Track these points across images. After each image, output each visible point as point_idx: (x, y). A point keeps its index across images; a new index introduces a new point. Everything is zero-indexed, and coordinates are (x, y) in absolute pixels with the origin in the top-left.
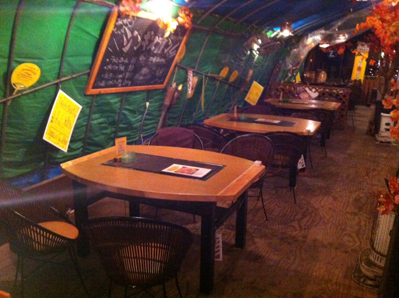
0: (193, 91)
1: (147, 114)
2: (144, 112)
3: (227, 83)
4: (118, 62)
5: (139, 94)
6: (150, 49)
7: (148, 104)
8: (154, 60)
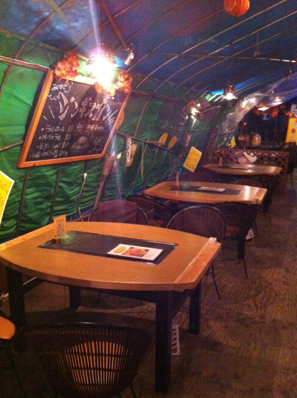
0: (132, 159)
1: (85, 186)
2: (82, 184)
3: (165, 150)
4: (54, 131)
5: (76, 165)
6: (88, 116)
7: (85, 175)
8: (92, 127)
